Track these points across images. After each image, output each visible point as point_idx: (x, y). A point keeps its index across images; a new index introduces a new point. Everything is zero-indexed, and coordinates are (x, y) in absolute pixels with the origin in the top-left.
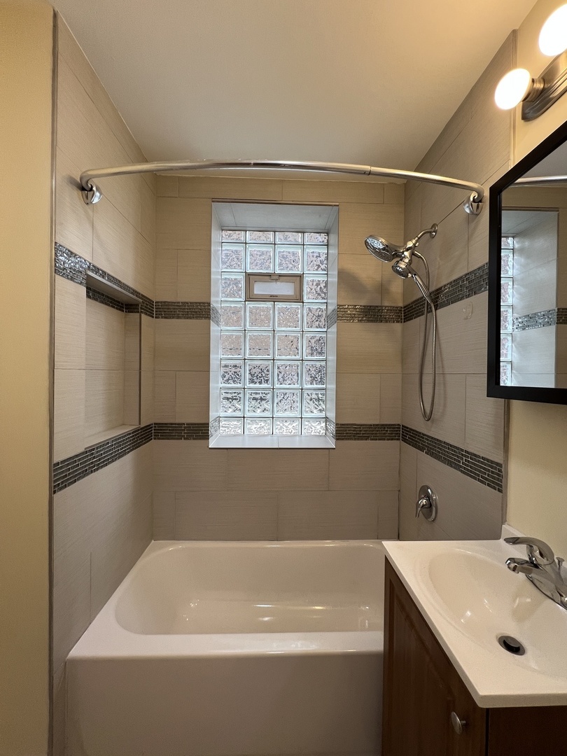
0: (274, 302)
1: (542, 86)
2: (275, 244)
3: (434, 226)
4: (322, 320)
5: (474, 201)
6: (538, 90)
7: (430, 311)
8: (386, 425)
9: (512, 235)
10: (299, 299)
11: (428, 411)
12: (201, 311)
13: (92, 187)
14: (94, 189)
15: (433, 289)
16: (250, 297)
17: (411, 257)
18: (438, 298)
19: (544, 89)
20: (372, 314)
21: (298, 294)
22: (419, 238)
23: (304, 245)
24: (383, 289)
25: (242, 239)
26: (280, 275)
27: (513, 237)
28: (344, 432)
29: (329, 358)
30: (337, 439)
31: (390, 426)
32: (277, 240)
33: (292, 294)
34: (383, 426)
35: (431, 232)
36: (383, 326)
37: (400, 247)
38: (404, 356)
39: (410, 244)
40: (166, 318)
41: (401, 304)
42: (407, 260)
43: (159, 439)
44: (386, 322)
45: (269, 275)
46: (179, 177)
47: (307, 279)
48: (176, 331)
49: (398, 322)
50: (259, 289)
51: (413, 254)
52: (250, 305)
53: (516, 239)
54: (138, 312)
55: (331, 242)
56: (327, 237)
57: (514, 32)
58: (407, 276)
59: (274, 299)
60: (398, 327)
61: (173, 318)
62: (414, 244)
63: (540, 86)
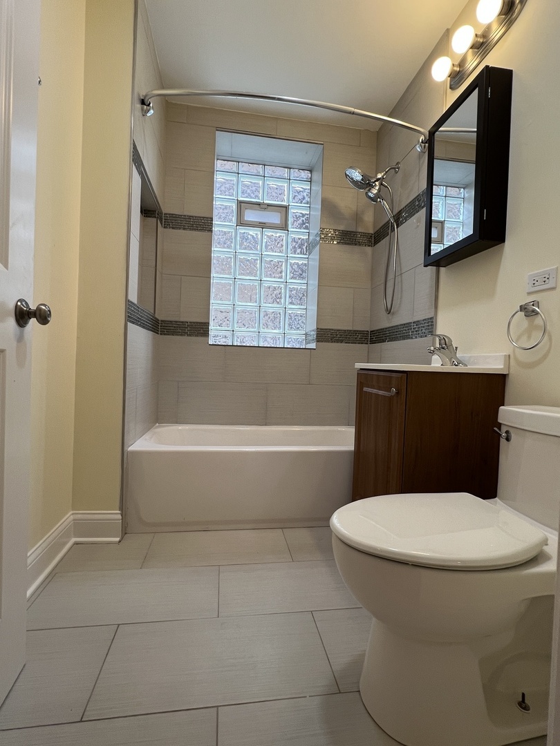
0: (263, 228)
1: (458, 69)
2: (264, 177)
3: (398, 163)
4: (304, 248)
5: (422, 142)
6: (456, 71)
7: (393, 230)
8: (358, 331)
9: (463, 186)
10: (284, 227)
11: (389, 307)
12: (204, 224)
13: (150, 103)
14: (151, 105)
15: (396, 211)
16: (241, 222)
17: (380, 186)
18: (399, 219)
19: (459, 71)
20: (348, 238)
21: (284, 223)
22: (386, 172)
23: (290, 179)
24: (357, 217)
25: (235, 169)
26: (269, 205)
27: (464, 188)
28: (324, 335)
29: (310, 282)
30: (318, 341)
31: (361, 332)
32: (266, 173)
33: (279, 222)
34: (356, 332)
35: (395, 169)
36: (356, 248)
37: (371, 177)
38: (373, 273)
39: (379, 176)
40: (173, 228)
41: (371, 231)
42: (377, 188)
43: (165, 334)
44: (360, 245)
45: (259, 204)
46: (188, 106)
47: (291, 211)
48: (184, 239)
49: (369, 246)
50: (250, 216)
51: (381, 184)
52: (242, 230)
53: (466, 190)
54: (155, 217)
55: (314, 178)
56: (310, 175)
57: (448, 30)
58: (376, 201)
59: (263, 226)
60: (369, 250)
61: (180, 228)
62: (383, 176)
63: (457, 69)
